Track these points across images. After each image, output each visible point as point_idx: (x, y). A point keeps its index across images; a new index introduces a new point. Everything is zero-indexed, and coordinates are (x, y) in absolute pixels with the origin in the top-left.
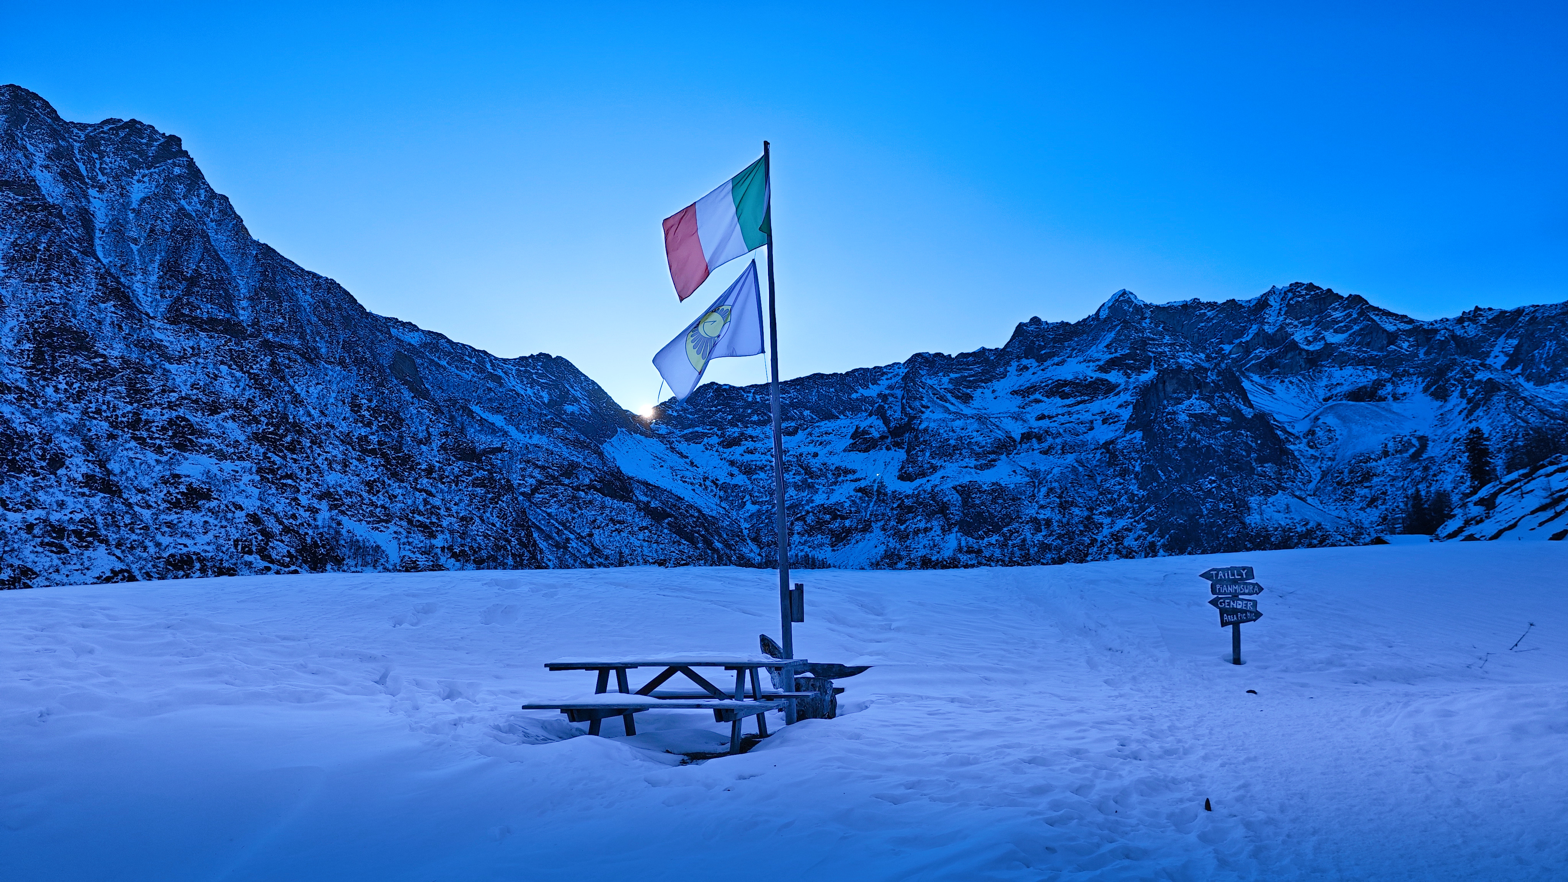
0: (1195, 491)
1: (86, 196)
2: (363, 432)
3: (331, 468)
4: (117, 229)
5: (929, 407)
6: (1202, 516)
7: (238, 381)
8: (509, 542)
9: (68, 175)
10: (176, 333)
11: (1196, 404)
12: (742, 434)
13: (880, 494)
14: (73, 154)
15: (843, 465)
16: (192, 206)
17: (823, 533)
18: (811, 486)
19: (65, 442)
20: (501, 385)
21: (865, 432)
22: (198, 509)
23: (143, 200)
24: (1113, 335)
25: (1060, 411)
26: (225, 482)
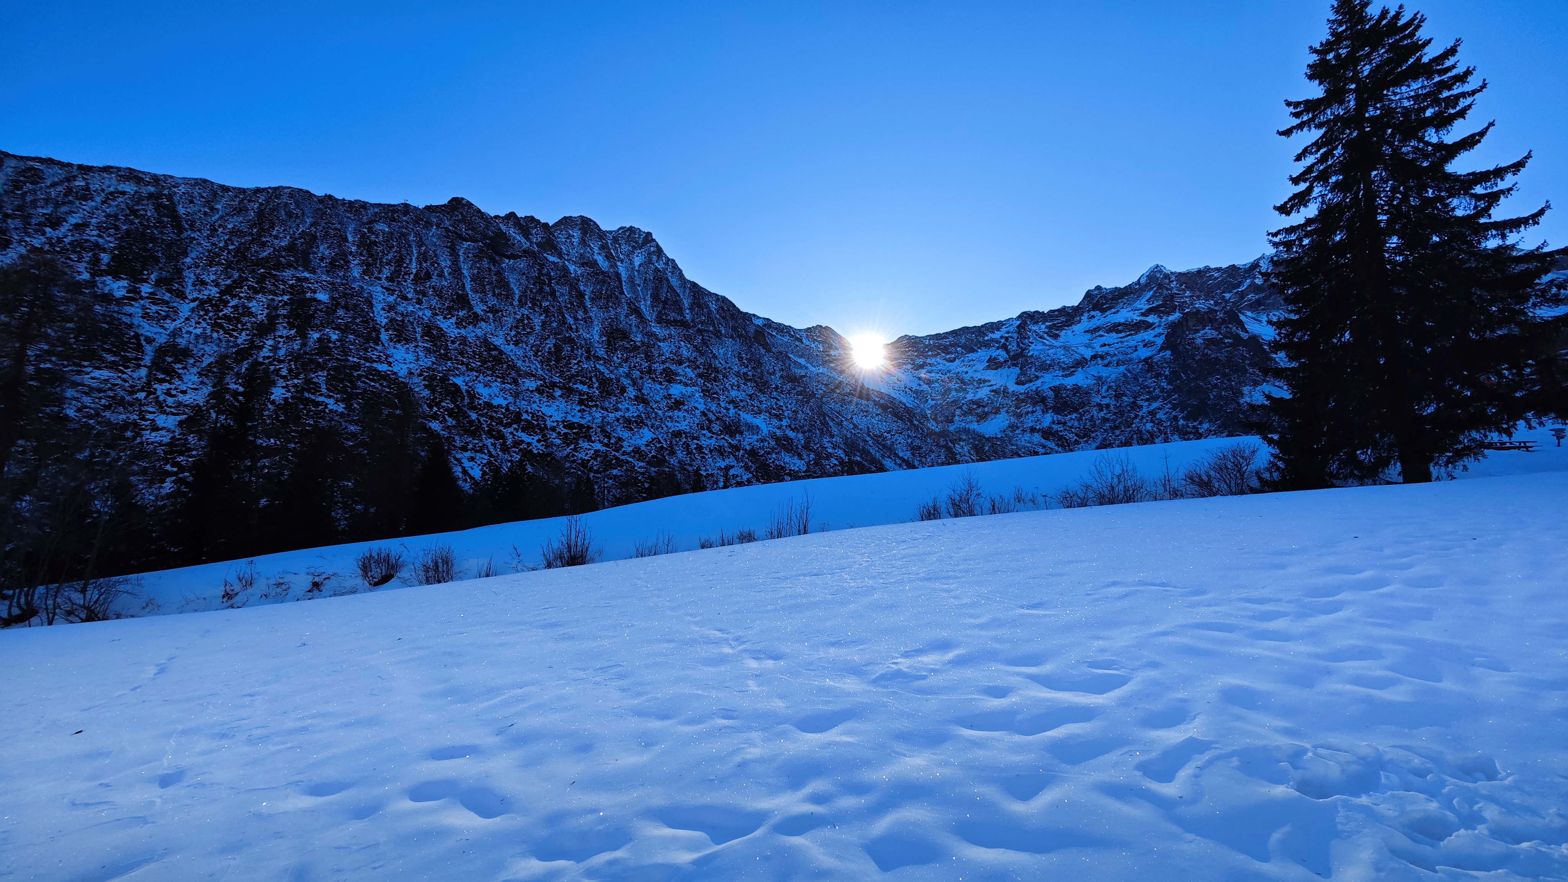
0: (1205, 385)
1: (616, 266)
2: (745, 370)
3: (732, 389)
4: (631, 280)
5: (1033, 343)
6: (1210, 399)
7: (689, 349)
8: (816, 422)
9: (609, 257)
10: (661, 328)
11: (1210, 333)
12: (925, 363)
13: (1004, 392)
14: (608, 246)
15: (983, 378)
16: (660, 266)
17: (972, 415)
18: (965, 390)
19: (626, 382)
20: (802, 343)
21: (995, 359)
22: (680, 410)
23: (640, 265)
24: (1151, 293)
25: (1115, 341)
26: (689, 397)
